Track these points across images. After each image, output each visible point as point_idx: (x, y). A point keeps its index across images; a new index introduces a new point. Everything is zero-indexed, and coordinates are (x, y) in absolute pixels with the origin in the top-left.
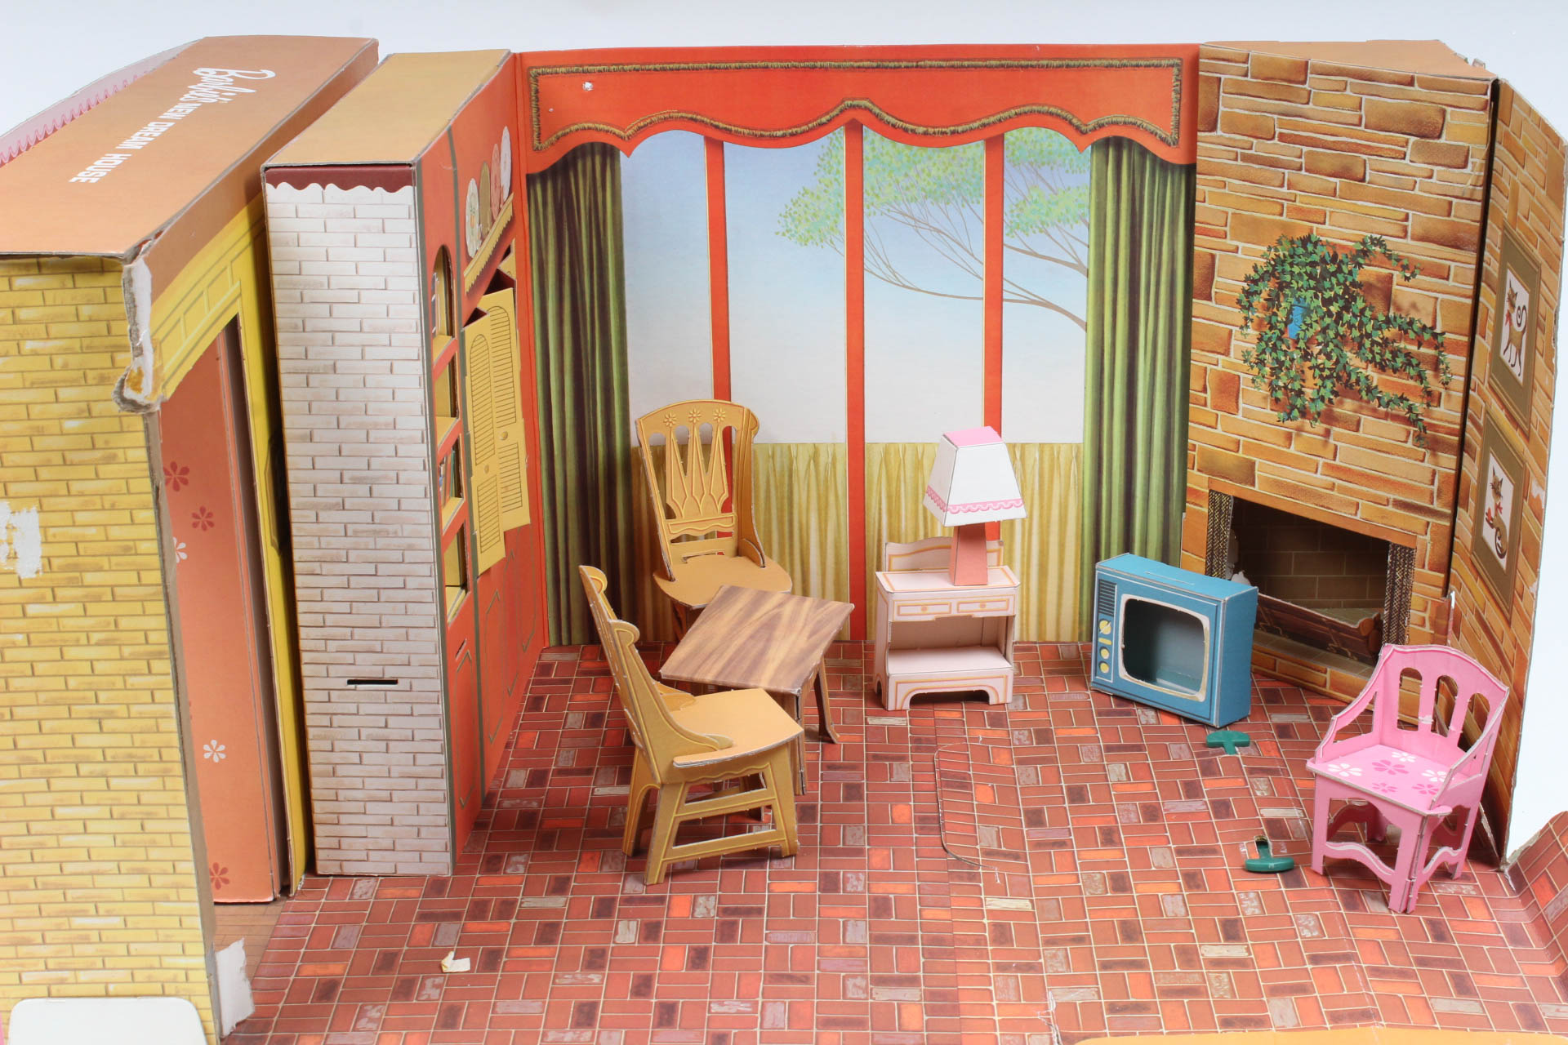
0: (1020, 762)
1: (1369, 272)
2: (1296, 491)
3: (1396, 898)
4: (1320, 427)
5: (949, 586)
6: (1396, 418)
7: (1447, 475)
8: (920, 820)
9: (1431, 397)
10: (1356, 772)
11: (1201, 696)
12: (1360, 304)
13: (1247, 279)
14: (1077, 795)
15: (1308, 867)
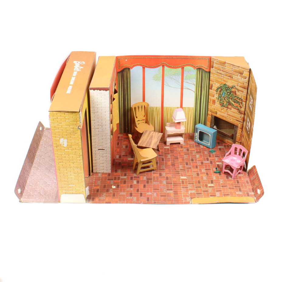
0: (185, 154)
1: (233, 90)
2: (223, 116)
3: (233, 177)
4: (226, 108)
5: (175, 129)
6: (236, 109)
7: (242, 117)
8: (172, 164)
9: (241, 107)
10: (228, 161)
11: (209, 145)
12: (232, 94)
13: (217, 88)
14: (192, 160)
15: (222, 172)
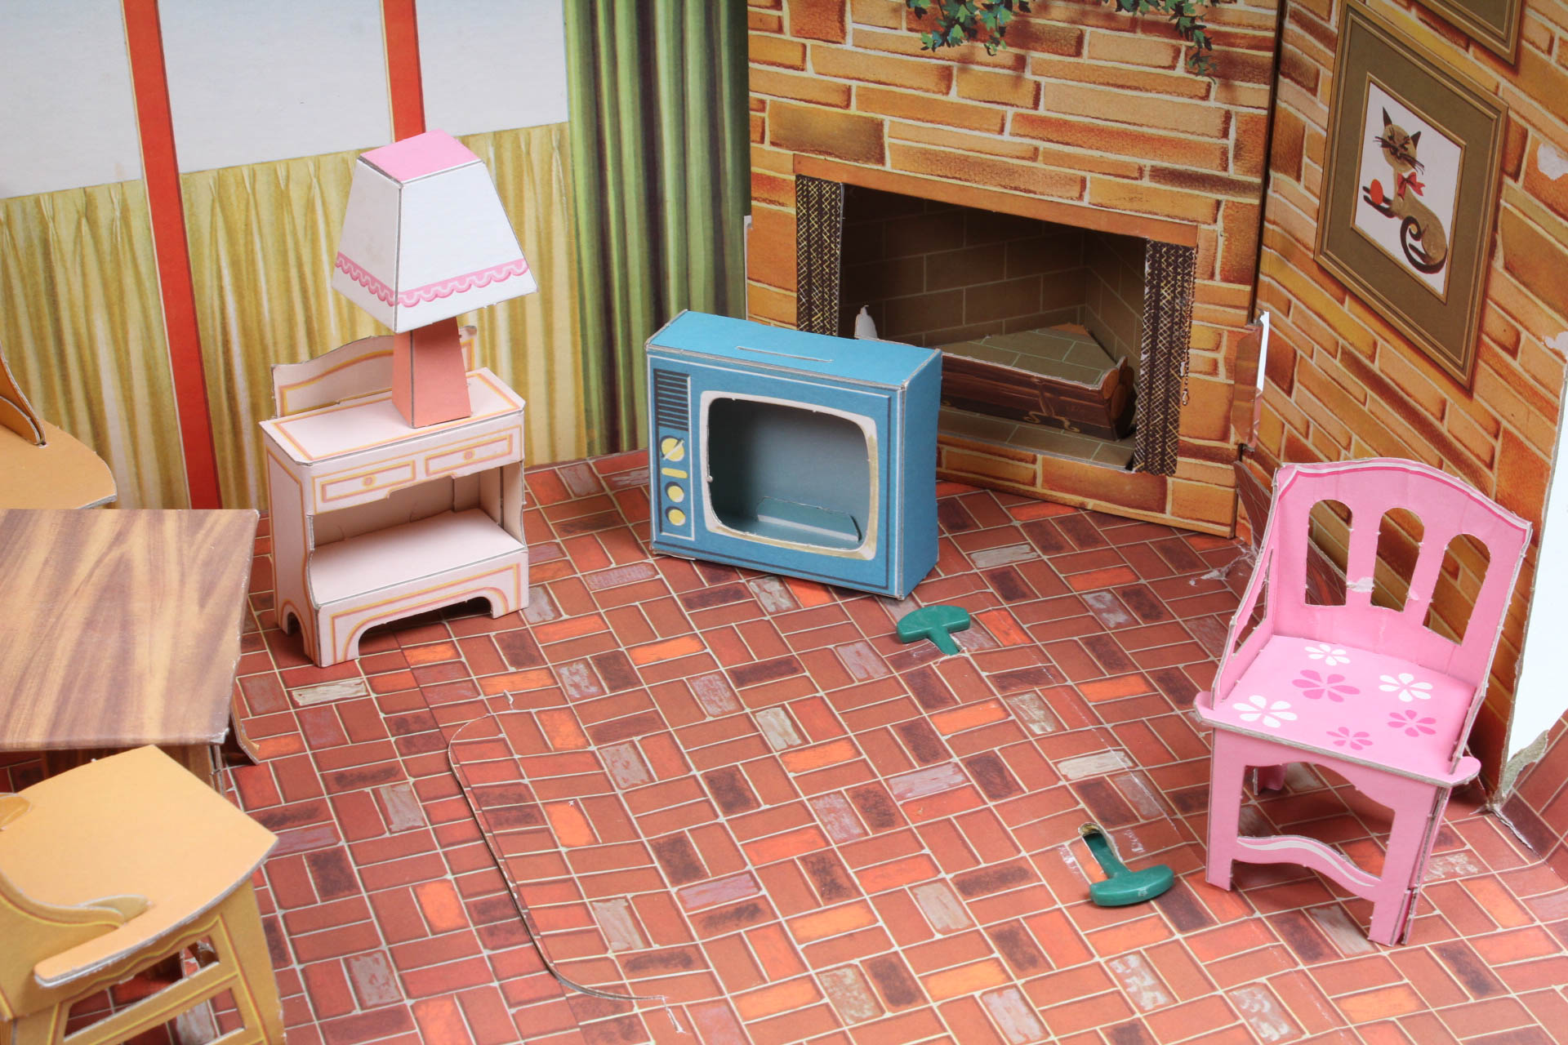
0: (602, 735)
3: (1383, 923)
4: (1005, 53)
5: (405, 431)
6: (1151, 27)
7: (1253, 118)
8: (482, 912)
11: (868, 551)
14: (731, 792)
15: (1199, 878)
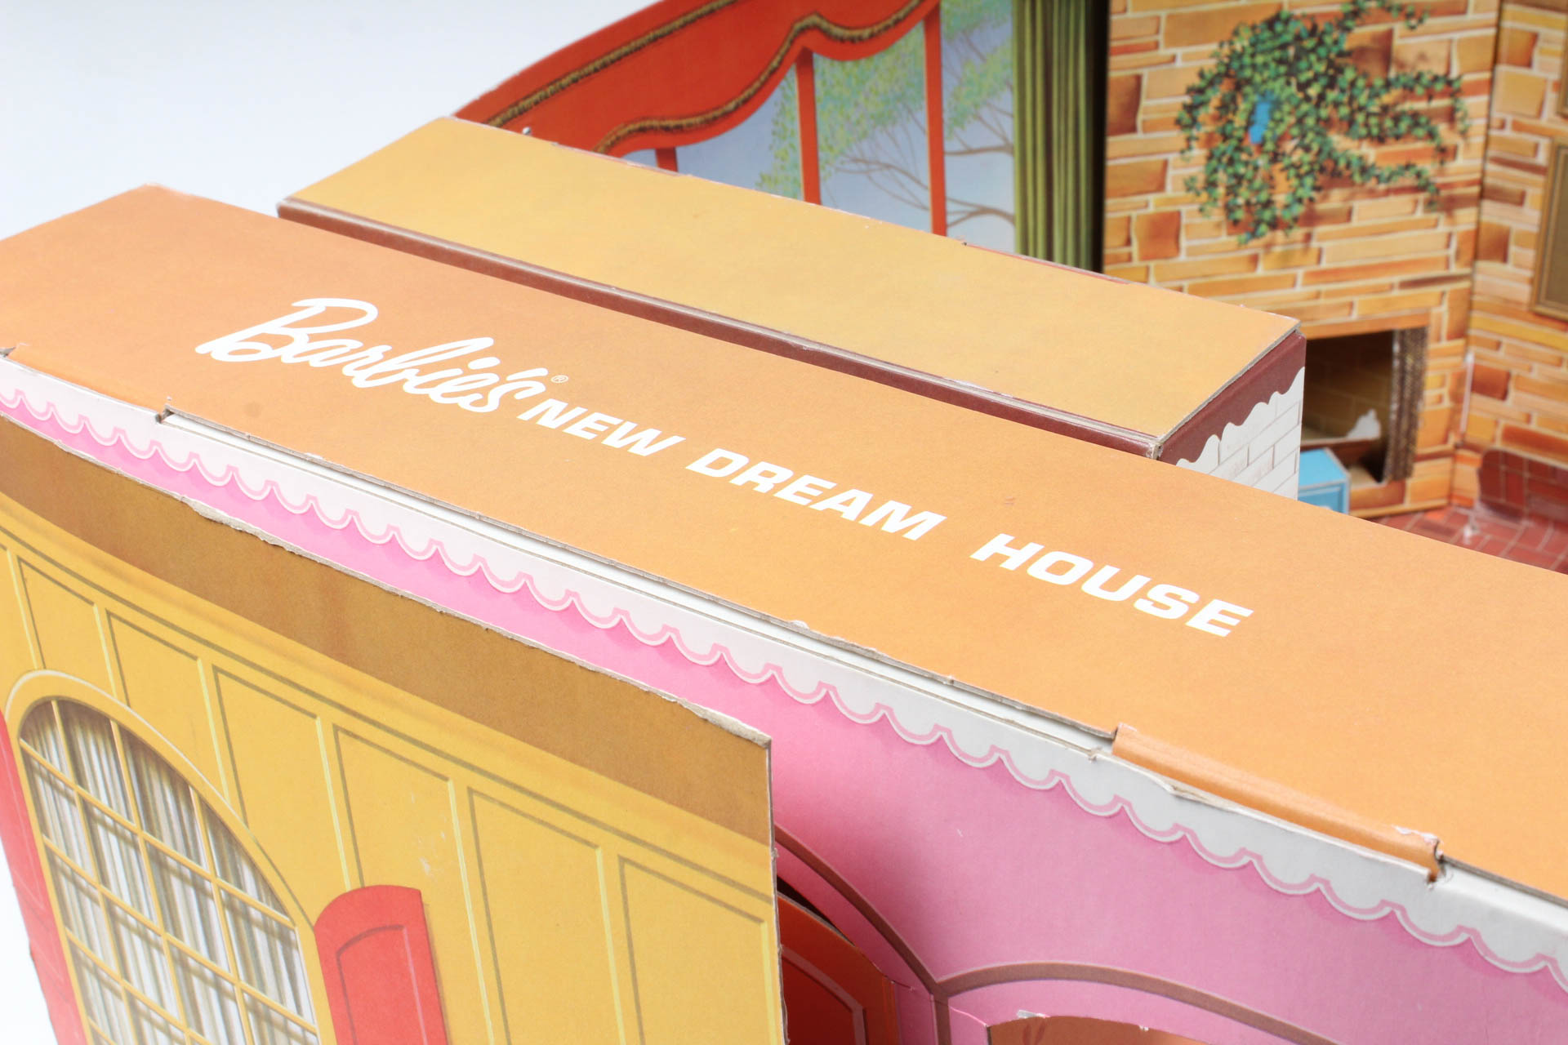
1: (1362, 34)
4: (1297, 233)
6: (1399, 191)
7: (1466, 232)
9: (1444, 153)
12: (1349, 74)
13: (1191, 91)
